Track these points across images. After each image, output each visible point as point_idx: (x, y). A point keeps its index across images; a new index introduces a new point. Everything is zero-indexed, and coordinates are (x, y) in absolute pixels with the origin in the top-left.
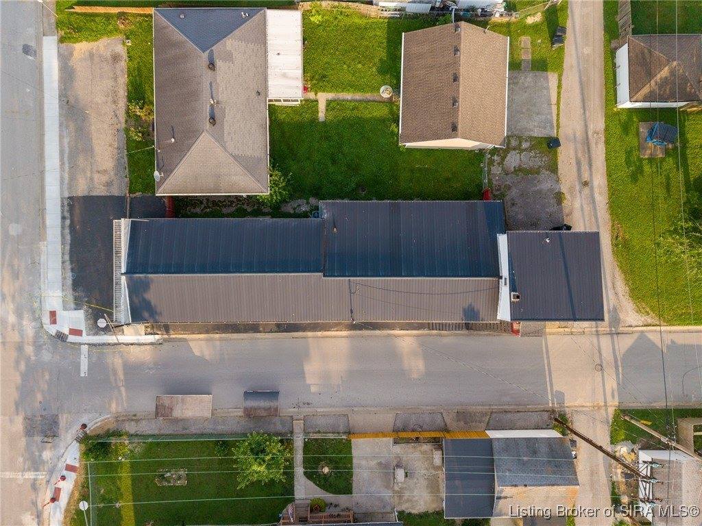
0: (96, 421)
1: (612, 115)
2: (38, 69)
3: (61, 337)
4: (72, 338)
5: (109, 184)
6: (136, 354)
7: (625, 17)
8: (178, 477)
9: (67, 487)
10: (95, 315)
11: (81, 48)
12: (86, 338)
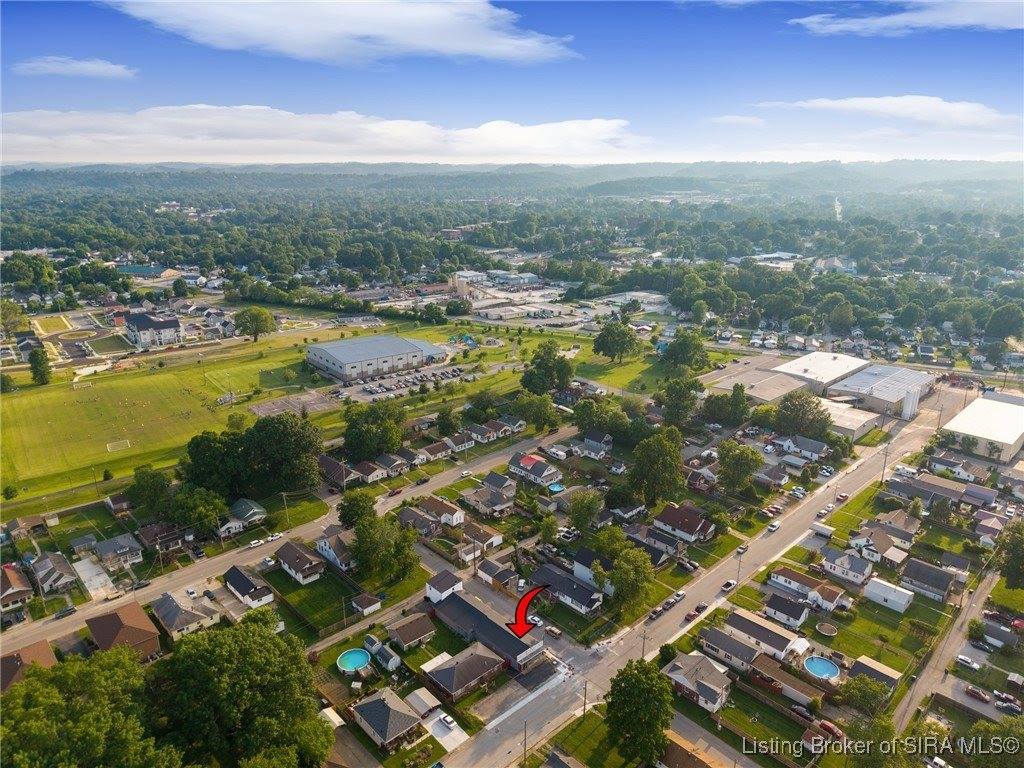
1: (383, 609)
3: (570, 670)
4: (567, 666)
5: (515, 685)
8: (573, 624)
10: (554, 665)
12: (563, 664)
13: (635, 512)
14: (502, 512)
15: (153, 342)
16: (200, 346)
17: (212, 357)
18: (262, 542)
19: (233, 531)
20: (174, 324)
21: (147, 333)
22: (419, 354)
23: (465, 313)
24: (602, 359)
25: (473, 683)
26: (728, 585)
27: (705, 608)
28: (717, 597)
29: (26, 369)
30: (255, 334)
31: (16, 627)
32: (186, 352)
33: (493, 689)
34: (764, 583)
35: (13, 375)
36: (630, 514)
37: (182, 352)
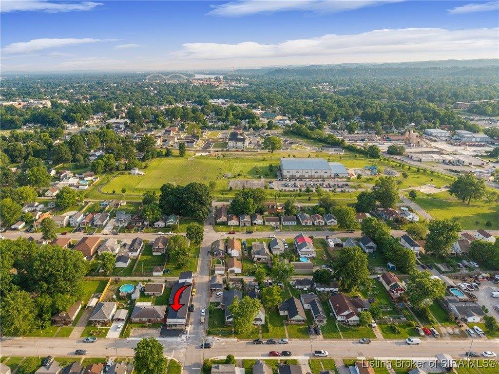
0: (204, 334)
1: (163, 276)
2: (133, 341)
3: (187, 339)
4: (188, 337)
5: (159, 331)
6: (192, 329)
7: (149, 274)
8: (216, 322)
9: (216, 338)
10: (183, 333)
11: (131, 334)
12: (188, 335)
13: (327, 289)
14: (258, 259)
15: (233, 147)
16: (249, 151)
17: (248, 157)
18: (163, 233)
19: (160, 226)
20: (243, 140)
21: (232, 142)
22: (329, 172)
23: (400, 154)
24: (453, 198)
25: (144, 319)
26: (320, 352)
27: (289, 355)
28: (306, 355)
29: (177, 149)
30: (273, 149)
31: (79, 232)
32: (244, 153)
33: (149, 327)
34: (346, 366)
35: (172, 151)
36: (322, 289)
37: (242, 153)
